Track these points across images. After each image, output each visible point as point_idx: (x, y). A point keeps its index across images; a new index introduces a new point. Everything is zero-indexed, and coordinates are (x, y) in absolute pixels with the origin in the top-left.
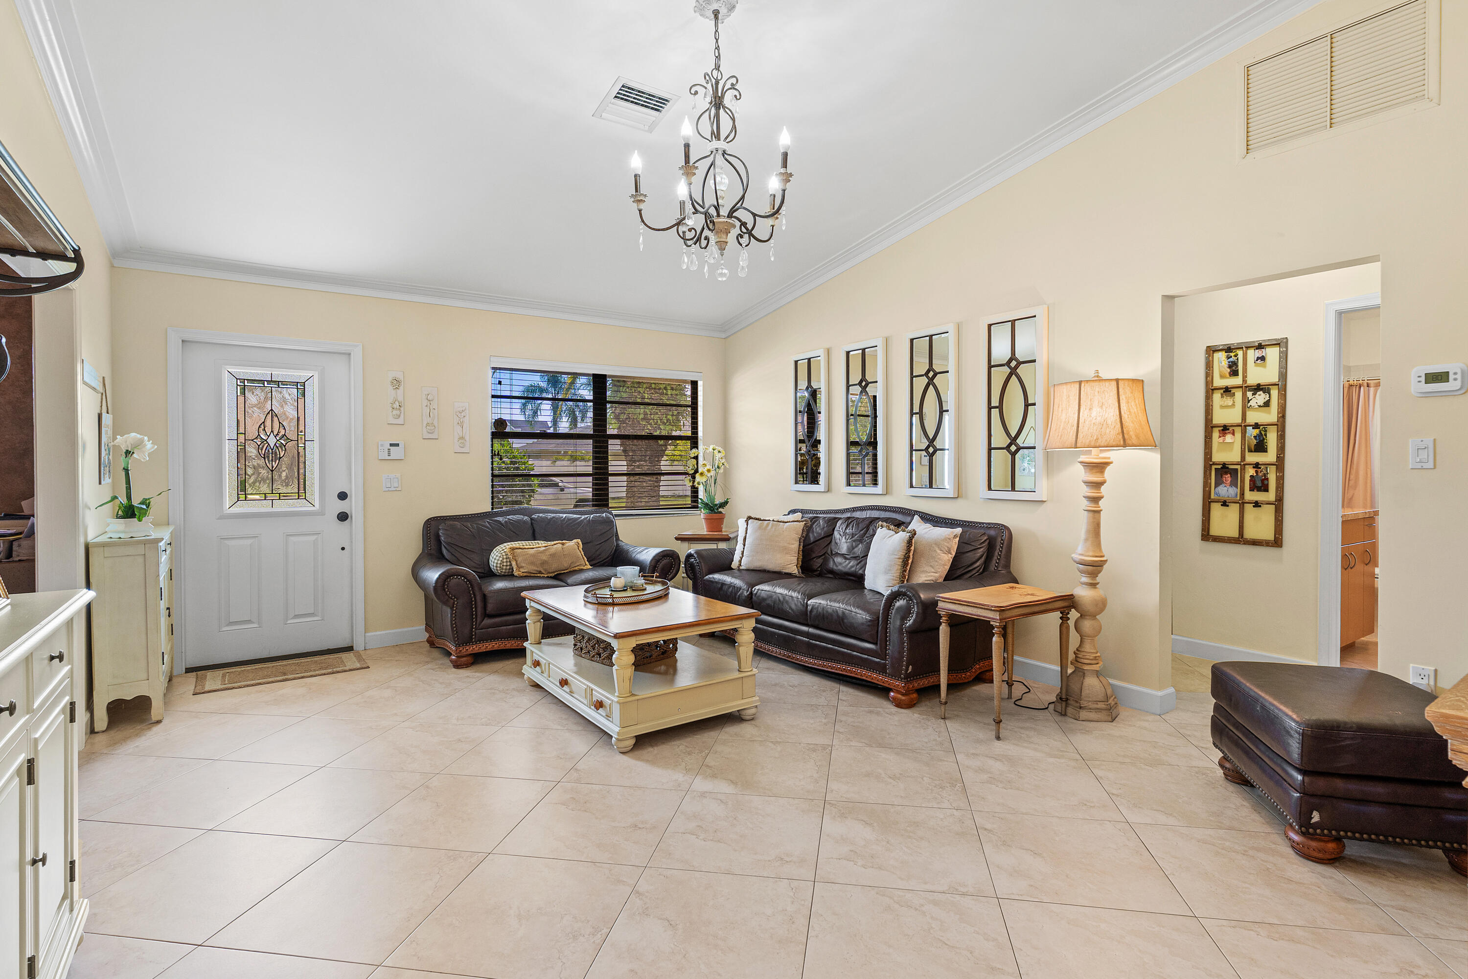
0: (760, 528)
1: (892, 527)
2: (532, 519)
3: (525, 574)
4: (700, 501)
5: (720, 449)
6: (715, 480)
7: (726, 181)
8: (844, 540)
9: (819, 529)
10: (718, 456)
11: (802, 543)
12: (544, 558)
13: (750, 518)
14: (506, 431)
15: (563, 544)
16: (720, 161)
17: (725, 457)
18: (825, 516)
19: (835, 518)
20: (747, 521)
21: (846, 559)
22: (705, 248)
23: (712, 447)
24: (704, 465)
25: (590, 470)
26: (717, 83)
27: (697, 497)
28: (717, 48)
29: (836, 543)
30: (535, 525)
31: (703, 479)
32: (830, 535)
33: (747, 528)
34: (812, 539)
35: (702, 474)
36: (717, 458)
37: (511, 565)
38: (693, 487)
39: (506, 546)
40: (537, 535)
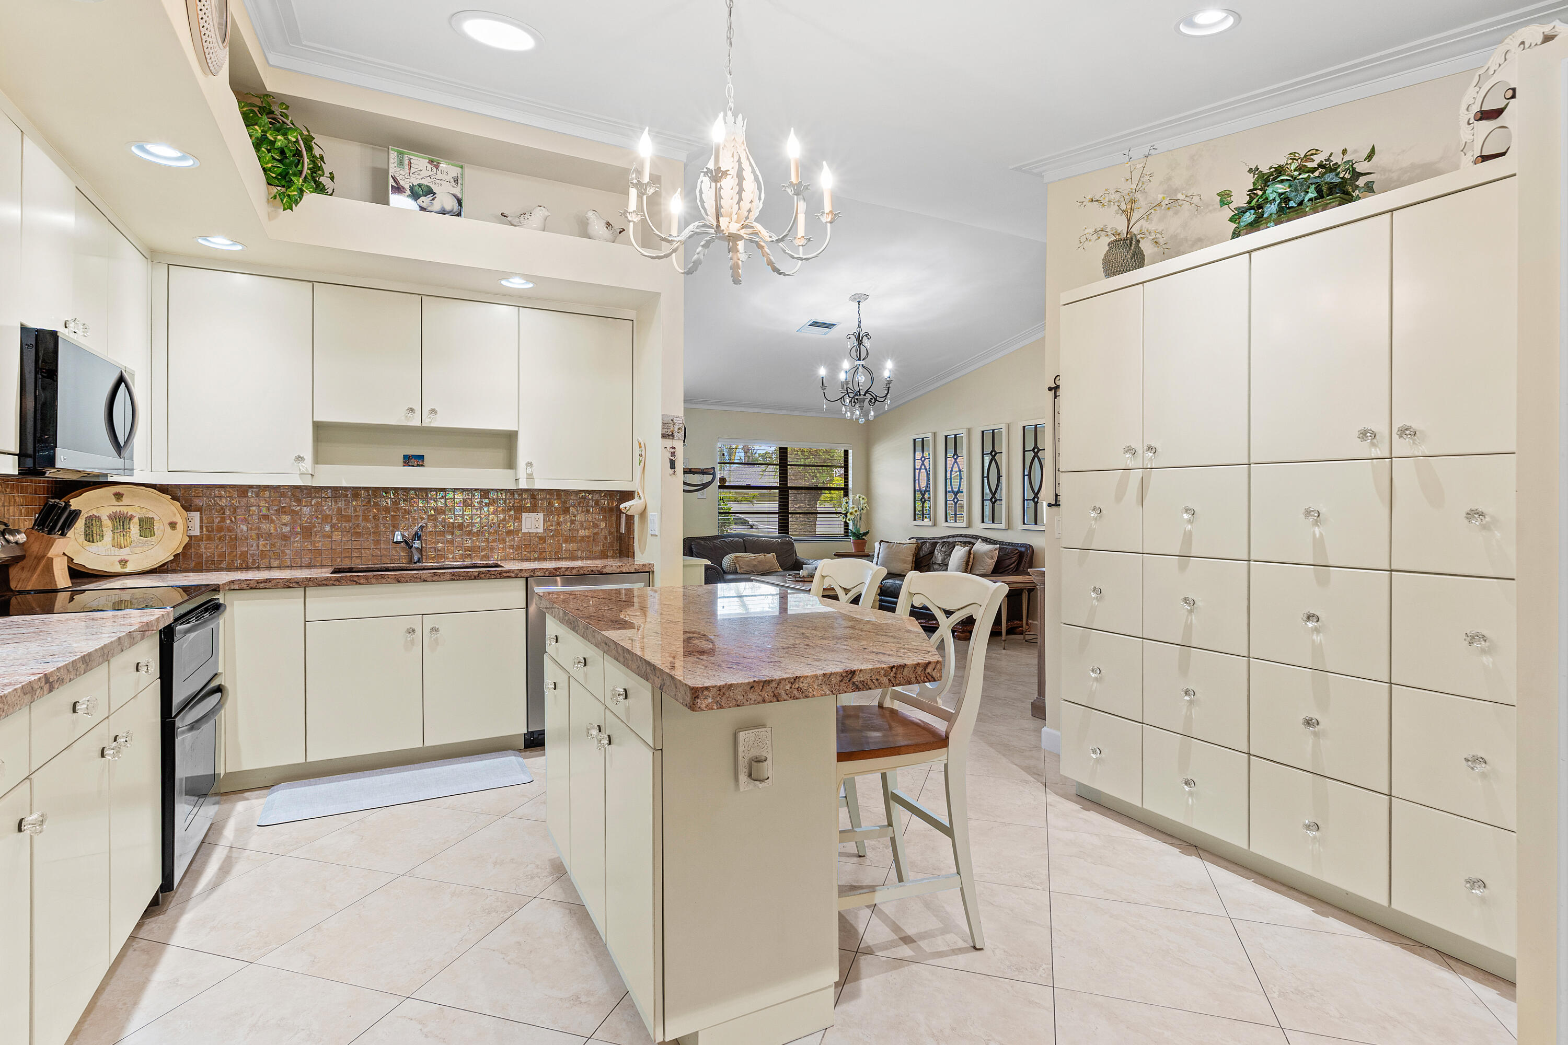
0: (888, 547)
1: (963, 545)
2: (744, 540)
3: (744, 572)
4: (850, 531)
5: (863, 497)
6: (860, 517)
7: (864, 379)
8: (940, 555)
9: (926, 549)
10: (862, 501)
11: (914, 558)
12: (755, 563)
13: (882, 541)
14: (726, 484)
15: (765, 556)
16: (861, 369)
17: (867, 502)
18: (930, 541)
19: (936, 542)
20: (880, 543)
21: (940, 566)
22: (854, 406)
23: (858, 496)
24: (853, 507)
25: (777, 510)
26: (859, 334)
27: (848, 529)
28: (860, 318)
29: (935, 557)
30: (746, 545)
31: (853, 517)
32: (932, 553)
33: (880, 548)
34: (921, 555)
35: (851, 513)
36: (862, 503)
37: (735, 567)
38: (845, 522)
39: (733, 555)
40: (747, 550)
